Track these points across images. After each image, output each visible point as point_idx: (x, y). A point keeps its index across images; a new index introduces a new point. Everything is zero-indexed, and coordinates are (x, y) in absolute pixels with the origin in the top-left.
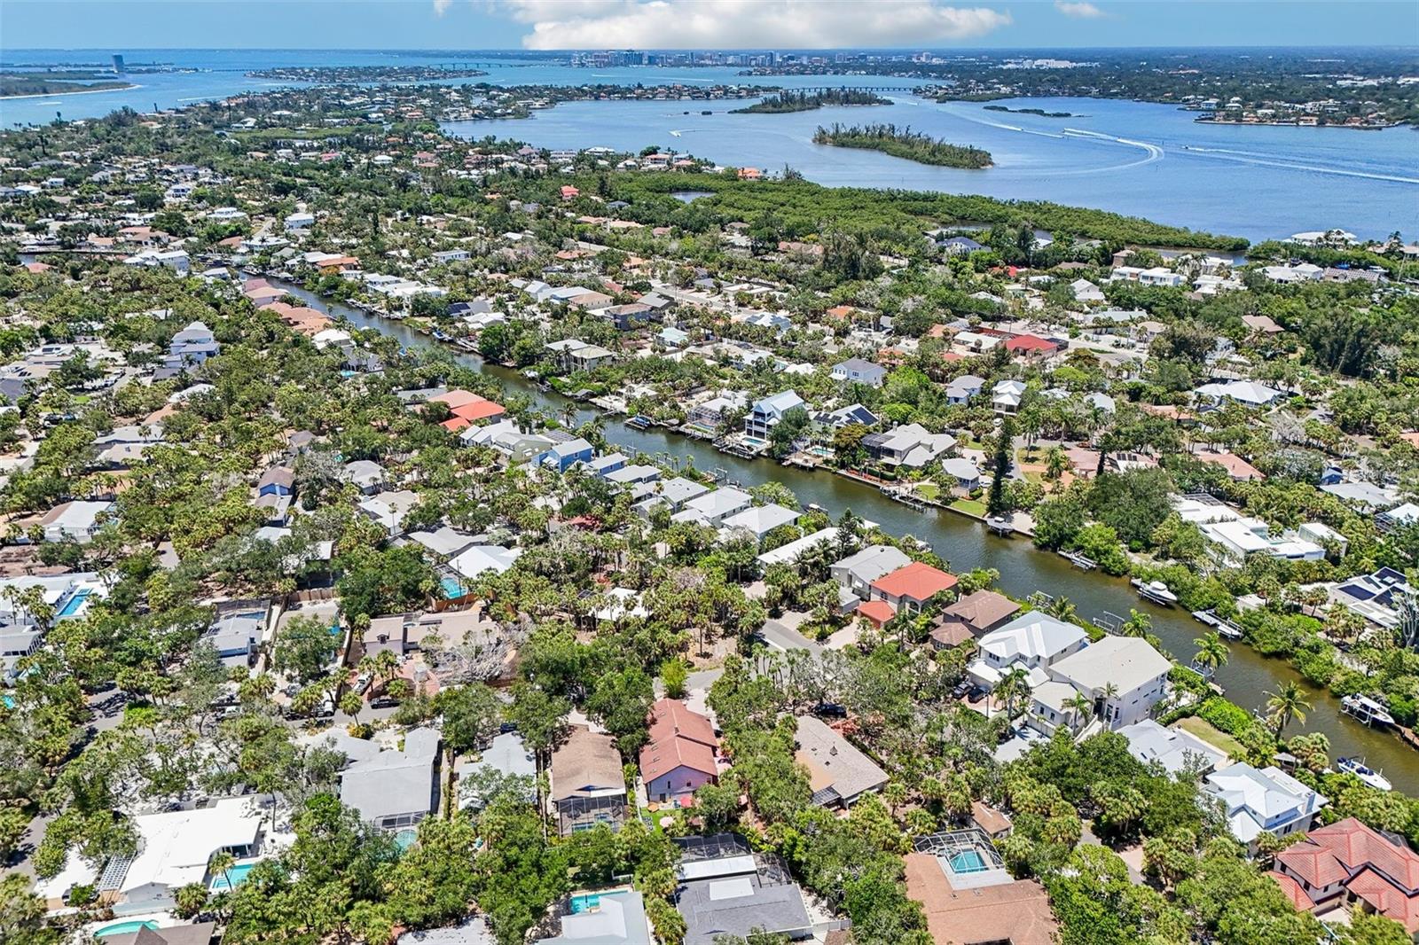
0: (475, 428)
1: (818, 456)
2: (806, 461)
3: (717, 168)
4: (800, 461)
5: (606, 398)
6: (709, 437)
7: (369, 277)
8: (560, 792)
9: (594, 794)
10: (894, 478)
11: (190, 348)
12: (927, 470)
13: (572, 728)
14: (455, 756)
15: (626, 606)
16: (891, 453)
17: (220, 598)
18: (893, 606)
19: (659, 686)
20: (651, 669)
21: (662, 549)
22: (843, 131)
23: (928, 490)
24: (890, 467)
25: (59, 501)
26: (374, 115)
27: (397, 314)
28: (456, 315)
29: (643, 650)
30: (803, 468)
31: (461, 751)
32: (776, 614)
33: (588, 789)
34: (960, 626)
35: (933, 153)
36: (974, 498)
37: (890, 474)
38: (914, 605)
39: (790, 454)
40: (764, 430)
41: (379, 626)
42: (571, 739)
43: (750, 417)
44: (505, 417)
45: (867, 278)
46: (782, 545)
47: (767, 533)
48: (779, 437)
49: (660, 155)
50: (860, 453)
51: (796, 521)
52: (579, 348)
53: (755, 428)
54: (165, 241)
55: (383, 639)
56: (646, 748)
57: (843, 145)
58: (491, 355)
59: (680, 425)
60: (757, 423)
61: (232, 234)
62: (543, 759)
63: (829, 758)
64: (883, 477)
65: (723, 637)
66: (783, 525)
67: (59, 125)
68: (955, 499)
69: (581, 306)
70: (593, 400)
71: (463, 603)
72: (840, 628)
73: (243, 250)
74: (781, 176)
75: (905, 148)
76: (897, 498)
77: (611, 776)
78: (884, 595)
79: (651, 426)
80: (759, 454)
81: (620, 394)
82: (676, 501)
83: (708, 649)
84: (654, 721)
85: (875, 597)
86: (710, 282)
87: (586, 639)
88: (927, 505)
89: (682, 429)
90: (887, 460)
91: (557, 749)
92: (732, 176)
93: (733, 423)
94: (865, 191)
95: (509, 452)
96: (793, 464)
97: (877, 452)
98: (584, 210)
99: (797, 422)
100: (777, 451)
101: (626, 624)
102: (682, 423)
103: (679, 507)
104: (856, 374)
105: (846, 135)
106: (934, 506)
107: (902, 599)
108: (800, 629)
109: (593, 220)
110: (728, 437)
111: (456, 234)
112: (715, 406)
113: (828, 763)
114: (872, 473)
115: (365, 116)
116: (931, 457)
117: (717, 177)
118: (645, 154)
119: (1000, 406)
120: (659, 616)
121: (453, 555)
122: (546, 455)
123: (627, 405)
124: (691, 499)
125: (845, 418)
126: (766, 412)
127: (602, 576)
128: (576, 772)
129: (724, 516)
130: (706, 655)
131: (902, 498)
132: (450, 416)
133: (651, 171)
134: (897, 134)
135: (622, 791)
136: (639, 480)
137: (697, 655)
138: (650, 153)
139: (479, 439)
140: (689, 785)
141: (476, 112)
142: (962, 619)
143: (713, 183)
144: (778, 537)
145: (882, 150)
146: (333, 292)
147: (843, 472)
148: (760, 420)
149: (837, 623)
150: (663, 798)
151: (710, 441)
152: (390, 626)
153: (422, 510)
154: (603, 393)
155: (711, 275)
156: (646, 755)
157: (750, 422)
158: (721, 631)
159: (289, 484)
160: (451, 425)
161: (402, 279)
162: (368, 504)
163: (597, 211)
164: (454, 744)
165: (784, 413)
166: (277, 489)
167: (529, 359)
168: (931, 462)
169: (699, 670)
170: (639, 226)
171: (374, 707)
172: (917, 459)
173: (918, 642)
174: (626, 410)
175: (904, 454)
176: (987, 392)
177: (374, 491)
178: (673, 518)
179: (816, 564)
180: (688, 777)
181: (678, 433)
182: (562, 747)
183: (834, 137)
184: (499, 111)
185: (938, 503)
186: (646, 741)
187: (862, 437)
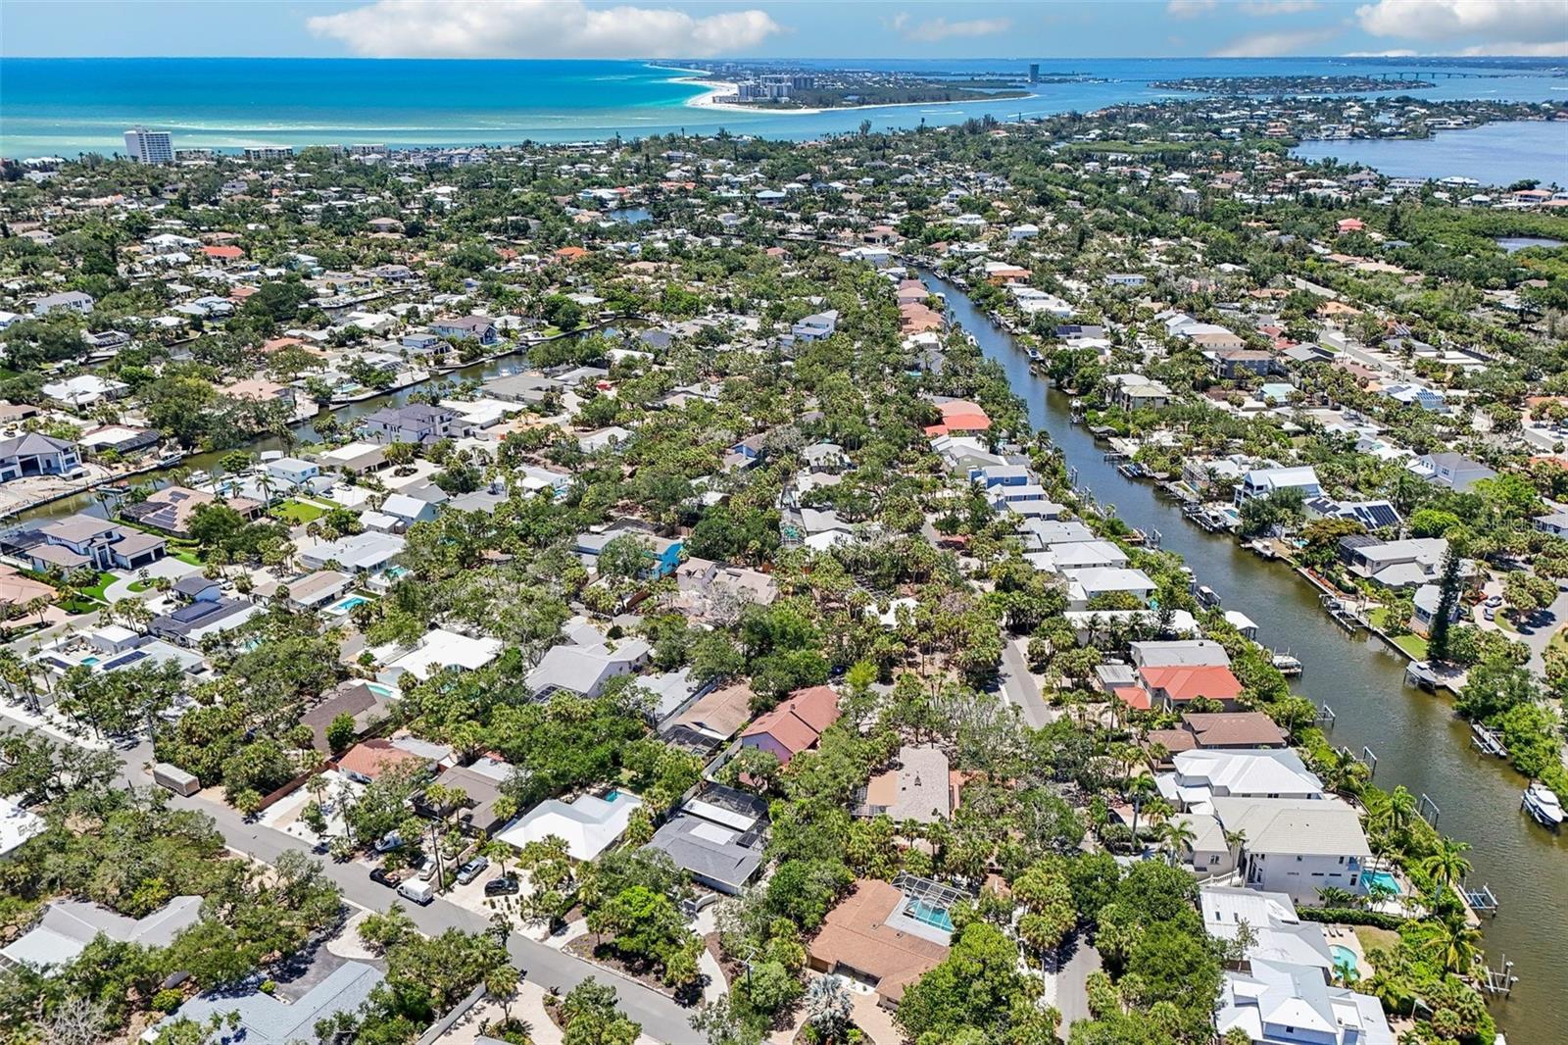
0: (949, 437)
2: (1267, 547)
4: (1257, 545)
5: (1126, 441)
6: (1188, 498)
7: (1019, 292)
8: (683, 720)
9: (703, 732)
10: (1354, 591)
11: (805, 330)
13: (742, 682)
17: (637, 516)
18: (1149, 698)
24: (1356, 578)
25: (610, 425)
26: (1228, 130)
27: (1021, 330)
28: (1063, 337)
32: (1038, 670)
34: (1187, 735)
37: (1351, 585)
38: (1169, 702)
41: (696, 564)
43: (1240, 487)
44: (984, 433)
46: (1108, 609)
47: (1099, 594)
49: (1537, 191)
51: (1148, 592)
52: (1133, 385)
53: (1243, 500)
54: (892, 240)
55: (689, 574)
56: (768, 713)
59: (1169, 479)
60: (1246, 495)
61: (946, 239)
62: (700, 695)
64: (1339, 586)
67: (921, 130)
68: (1407, 635)
70: (1111, 439)
73: (944, 255)
76: (1334, 613)
77: (727, 724)
78: (1146, 683)
79: (1143, 476)
80: (1226, 528)
82: (1047, 541)
85: (1140, 684)
88: (1365, 631)
89: (1168, 484)
90: (1356, 568)
91: (715, 691)
93: (1225, 490)
95: (954, 464)
96: (1253, 548)
97: (1351, 557)
102: (1174, 478)
103: (1044, 548)
104: (1445, 472)
106: (1375, 633)
107: (1159, 693)
108: (1045, 690)
110: (1205, 504)
111: (1171, 259)
114: (1334, 580)
115: (1217, 132)
116: (1420, 579)
118: (1516, 188)
121: (814, 533)
122: (979, 474)
123: (1137, 450)
124: (1063, 543)
125: (1346, 511)
126: (1256, 485)
128: (708, 711)
129: (1076, 567)
131: (1342, 614)
132: (939, 422)
136: (1038, 515)
138: (1522, 188)
139: (941, 447)
141: (1356, 130)
142: (1192, 728)
146: (984, 302)
147: (1304, 571)
148: (1248, 491)
151: (1183, 502)
152: (706, 567)
154: (1126, 434)
155: (1413, 336)
156: (762, 718)
157: (1240, 493)
159: (757, 448)
160: (931, 431)
161: (1051, 297)
165: (1279, 490)
166: (745, 450)
168: (1416, 586)
172: (1394, 576)
174: (1132, 455)
175: (1380, 566)
177: (819, 470)
178: (1024, 555)
181: (1162, 487)
182: (720, 691)
184: (1387, 130)
185: (1381, 633)
187: (1340, 534)
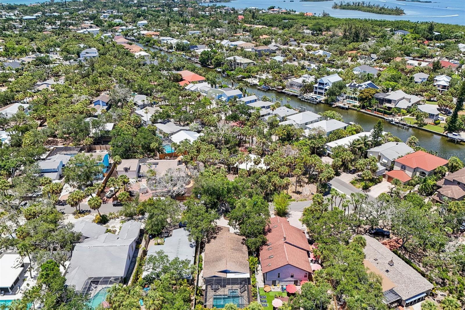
0: (192, 85)
1: (350, 104)
2: (345, 105)
3: (296, 13)
4: (341, 105)
5: (250, 79)
6: (297, 94)
7: (161, 38)
8: (207, 272)
9: (230, 276)
10: (391, 114)
11: (87, 55)
12: (409, 111)
13: (219, 229)
14: (150, 239)
15: (255, 162)
16: (389, 101)
17: (60, 146)
18: (409, 174)
19: (272, 208)
20: (268, 197)
21: (274, 138)
22: (344, 4)
23: (410, 120)
24: (390, 108)
25: (11, 103)
27: (171, 50)
28: (192, 50)
29: (263, 186)
30: (343, 108)
31: (153, 236)
32: (338, 174)
33: (225, 272)
34: (457, 188)
35: (380, 10)
36: (436, 124)
37: (388, 111)
38: (423, 174)
39: (335, 102)
40: (323, 91)
41: (125, 163)
42: (218, 236)
43: (317, 85)
44: (205, 81)
45: (363, 41)
46: (339, 138)
47: (331, 133)
48: (331, 93)
49: (275, 9)
50: (373, 101)
51: (345, 128)
52: (240, 59)
53: (318, 90)
55: (126, 170)
56: (265, 247)
57: (344, 9)
58: (204, 63)
59: (282, 89)
60: (320, 88)
61: (117, 25)
62: (199, 246)
63: (388, 267)
64: (385, 113)
65: (307, 183)
66: (338, 130)
68: (425, 124)
69: (242, 48)
70: (244, 80)
71: (173, 156)
72: (376, 184)
73: (120, 31)
74: (321, 15)
75: (368, 9)
76: (394, 123)
77: (241, 264)
78: (403, 167)
79: (269, 90)
80: (320, 102)
81: (256, 77)
82: (282, 116)
83: (299, 189)
84: (270, 231)
85: (396, 168)
86: (295, 43)
87: (231, 178)
88: (410, 126)
89: (283, 91)
90: (388, 105)
91: (209, 242)
92: (302, 15)
93: (308, 88)
94: (355, 19)
95: (205, 94)
96: (337, 106)
97: (382, 101)
98: (246, 22)
99: (340, 87)
100: (330, 100)
101: (254, 172)
102: (283, 88)
103: (284, 119)
105: (345, 5)
106: (414, 127)
107: (415, 170)
108: (352, 183)
109: (249, 25)
110: (305, 94)
112: (300, 81)
113: (387, 271)
114: (379, 111)
116: (410, 105)
117: (296, 15)
118: (270, 9)
119: (439, 86)
120: (273, 169)
121: (172, 134)
122: (221, 96)
123: (259, 82)
124: (289, 116)
125: (364, 86)
126: (325, 83)
127: (243, 149)
128: (218, 259)
129: (306, 124)
130: (299, 193)
131: (396, 123)
132: (182, 80)
133: (272, 14)
134: (365, 5)
135: (247, 275)
136: (264, 107)
137: (294, 192)
138: (272, 9)
139: (192, 89)
140: (292, 276)
142: (459, 183)
143: (295, 17)
144: (337, 135)
145: (359, 10)
146: (148, 43)
147: (363, 110)
148: (321, 86)
149: (375, 181)
150: (274, 283)
151: (296, 96)
152: (132, 164)
153: (160, 113)
154: (249, 77)
155: (295, 40)
156: (264, 252)
157: (316, 88)
158: (306, 180)
159: (106, 101)
160: (182, 84)
161: (174, 39)
162: (139, 111)
163: (250, 23)
164: (149, 232)
165: (334, 84)
166: (101, 102)
167: (219, 64)
168: (410, 107)
169: (294, 200)
170: (267, 27)
171: (114, 205)
172: (403, 105)
173: (427, 195)
174: (258, 84)
175: (397, 102)
176: (431, 80)
177: (143, 106)
178: (280, 124)
179: (360, 149)
180: (292, 271)
181: (282, 92)
182: (212, 240)
183: (340, 6)
185: (416, 126)
186: (264, 243)
187: (374, 94)
